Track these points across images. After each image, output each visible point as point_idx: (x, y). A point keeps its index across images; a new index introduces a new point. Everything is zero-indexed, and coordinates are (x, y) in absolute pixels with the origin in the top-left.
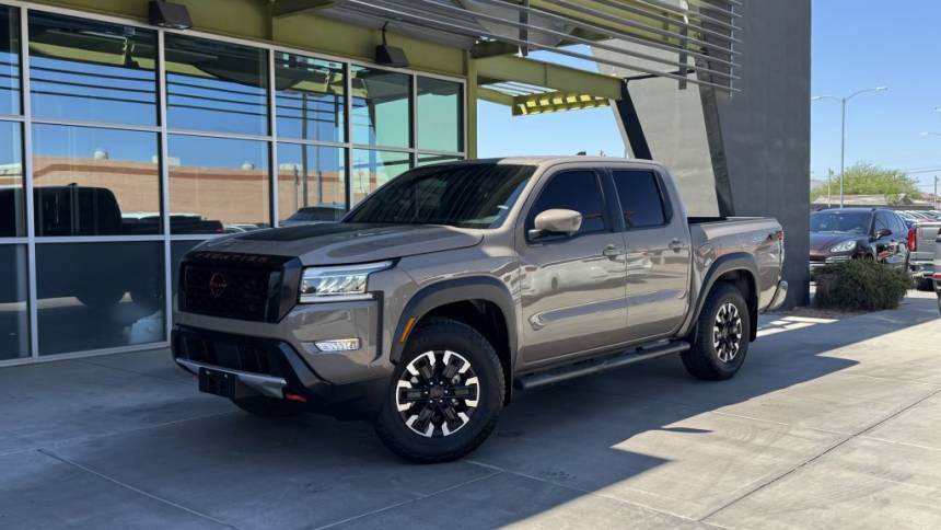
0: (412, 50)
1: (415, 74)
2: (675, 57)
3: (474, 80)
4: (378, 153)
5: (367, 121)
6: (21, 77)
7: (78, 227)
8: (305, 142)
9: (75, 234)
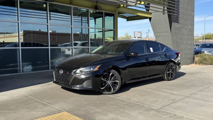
0: (103, 6)
1: (104, 12)
2: (162, 7)
3: (117, 13)
4: (96, 29)
5: (94, 22)
6: (18, 13)
7: (32, 45)
8: (82, 27)
9: (32, 47)
